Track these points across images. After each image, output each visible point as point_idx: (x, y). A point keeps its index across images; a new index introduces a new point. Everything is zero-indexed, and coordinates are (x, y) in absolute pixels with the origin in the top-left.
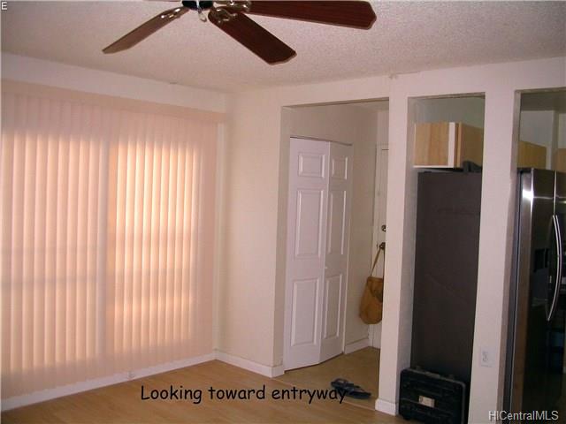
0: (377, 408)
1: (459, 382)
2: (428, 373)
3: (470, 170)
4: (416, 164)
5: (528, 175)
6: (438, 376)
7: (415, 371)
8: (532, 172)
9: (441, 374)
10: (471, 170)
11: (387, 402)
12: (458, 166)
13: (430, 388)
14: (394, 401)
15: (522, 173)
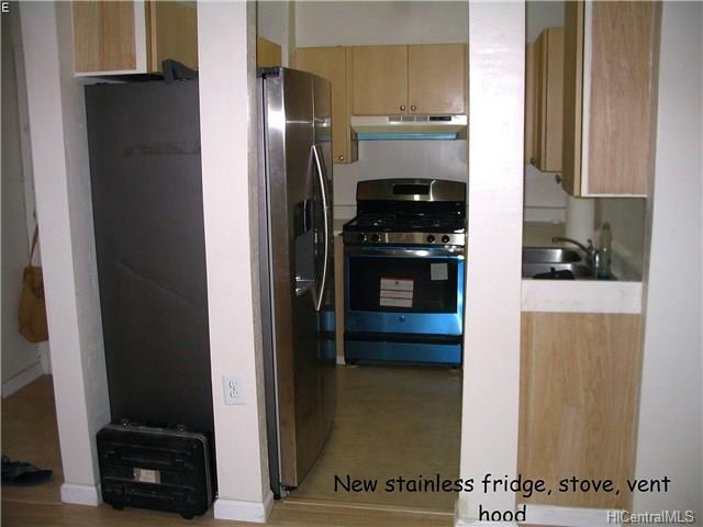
0: (65, 499)
1: (195, 436)
2: (142, 429)
3: (176, 78)
4: (79, 70)
5: (275, 81)
6: (159, 431)
7: (120, 429)
8: (281, 74)
9: (164, 426)
10: (178, 76)
11: (80, 485)
12: (155, 69)
13: (150, 452)
14: (93, 482)
15: (264, 77)
